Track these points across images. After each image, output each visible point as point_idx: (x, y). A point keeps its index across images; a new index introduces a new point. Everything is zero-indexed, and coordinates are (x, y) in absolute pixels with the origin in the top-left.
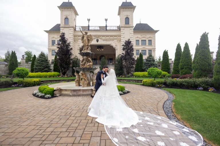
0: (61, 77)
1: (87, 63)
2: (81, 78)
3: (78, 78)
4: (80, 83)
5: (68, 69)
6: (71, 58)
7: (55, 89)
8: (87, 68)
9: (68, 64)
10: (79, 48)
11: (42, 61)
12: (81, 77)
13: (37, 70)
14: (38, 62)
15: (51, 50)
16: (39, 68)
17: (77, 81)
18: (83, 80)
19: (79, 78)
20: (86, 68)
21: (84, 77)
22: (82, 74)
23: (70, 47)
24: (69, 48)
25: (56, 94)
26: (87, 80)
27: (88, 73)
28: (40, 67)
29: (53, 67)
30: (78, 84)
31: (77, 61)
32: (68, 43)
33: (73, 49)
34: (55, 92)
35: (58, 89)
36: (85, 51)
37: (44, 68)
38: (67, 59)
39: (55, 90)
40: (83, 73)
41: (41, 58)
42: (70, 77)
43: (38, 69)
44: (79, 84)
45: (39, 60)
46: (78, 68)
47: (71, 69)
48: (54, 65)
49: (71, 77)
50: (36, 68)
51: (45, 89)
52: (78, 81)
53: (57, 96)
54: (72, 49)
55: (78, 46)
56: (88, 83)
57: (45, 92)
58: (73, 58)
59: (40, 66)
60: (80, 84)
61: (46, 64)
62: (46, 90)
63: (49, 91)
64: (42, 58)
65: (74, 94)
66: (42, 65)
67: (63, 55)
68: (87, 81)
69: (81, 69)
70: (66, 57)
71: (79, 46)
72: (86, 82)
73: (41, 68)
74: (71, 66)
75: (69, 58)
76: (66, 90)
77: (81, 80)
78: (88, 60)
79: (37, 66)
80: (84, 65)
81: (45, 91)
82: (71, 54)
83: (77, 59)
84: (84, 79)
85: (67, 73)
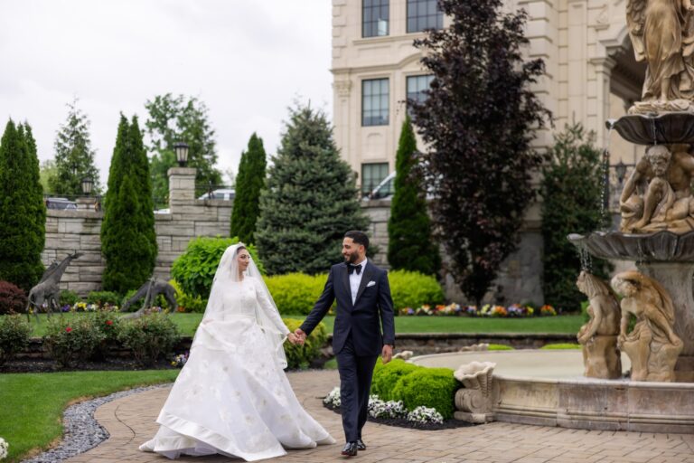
0: (455, 314)
1: (670, 195)
2: (624, 313)
3: (604, 313)
4: (618, 353)
5: (508, 250)
6: (534, 143)
7: (459, 375)
8: (670, 237)
9: (508, 201)
10: (603, 54)
11: (314, 183)
12: (629, 307)
13: (276, 257)
14: (287, 188)
15: (356, 80)
16: (288, 242)
17: (596, 334)
18: (643, 329)
19: (611, 316)
20: (665, 239)
21: (650, 309)
22: (632, 281)
23: (527, 54)
24: (517, 57)
25: (467, 411)
26: (675, 328)
27: (684, 278)
28: (301, 235)
29: (384, 227)
30: (601, 359)
31: (586, 171)
32: (506, 22)
33: (549, 66)
34: (464, 397)
35: (479, 378)
36: (654, 102)
37: (327, 241)
38: (504, 158)
39: (460, 385)
40: (644, 280)
41: (303, 163)
42: (524, 314)
43: (283, 246)
44: (608, 363)
45: (289, 179)
46: (604, 239)
47: (531, 247)
48: (396, 210)
49: (538, 313)
50: (274, 239)
51: (399, 373)
52: (603, 340)
53: (476, 424)
54: (537, 66)
55: (593, 37)
56: (681, 355)
57: (408, 390)
58: (552, 143)
59: (295, 223)
60: (619, 364)
61: (337, 205)
62: (411, 376)
63: (425, 388)
64: (311, 155)
65: (584, 419)
66: (311, 215)
67: (469, 121)
68: (674, 338)
69: (628, 249)
70: (495, 141)
71: (605, 35)
72: (665, 348)
73: (304, 241)
74: (534, 214)
75: (521, 145)
76: (527, 386)
77: (630, 328)
78: (679, 171)
79: (277, 225)
80: (653, 210)
81: (405, 383)
82: (532, 112)
83: (589, 154)
84: (654, 322)
85: (502, 278)
